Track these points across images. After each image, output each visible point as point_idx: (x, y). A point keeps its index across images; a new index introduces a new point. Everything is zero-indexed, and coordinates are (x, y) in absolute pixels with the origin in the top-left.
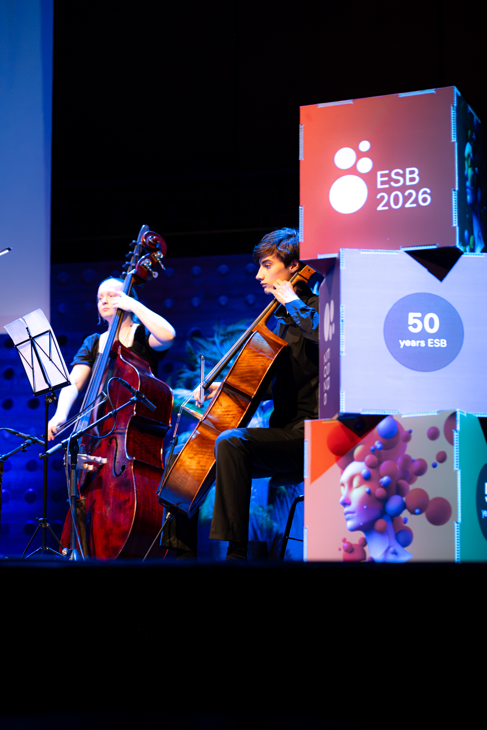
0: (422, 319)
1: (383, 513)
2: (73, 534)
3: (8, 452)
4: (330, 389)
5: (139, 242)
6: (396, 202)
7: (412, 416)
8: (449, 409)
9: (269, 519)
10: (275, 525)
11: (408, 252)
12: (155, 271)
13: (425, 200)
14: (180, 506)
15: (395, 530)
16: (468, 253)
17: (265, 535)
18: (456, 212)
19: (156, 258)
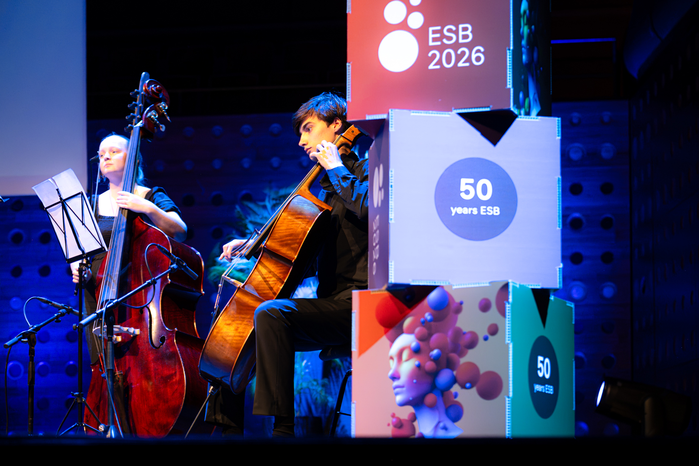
0: (474, 185)
1: (433, 387)
2: (111, 409)
3: (41, 323)
4: (379, 258)
5: (142, 91)
6: (449, 61)
7: (463, 286)
8: (501, 279)
9: (323, 394)
10: (330, 399)
11: (461, 115)
12: (162, 124)
13: (478, 59)
14: (224, 380)
15: (445, 403)
16: (523, 116)
17: (320, 410)
18: (511, 73)
19: (161, 109)
